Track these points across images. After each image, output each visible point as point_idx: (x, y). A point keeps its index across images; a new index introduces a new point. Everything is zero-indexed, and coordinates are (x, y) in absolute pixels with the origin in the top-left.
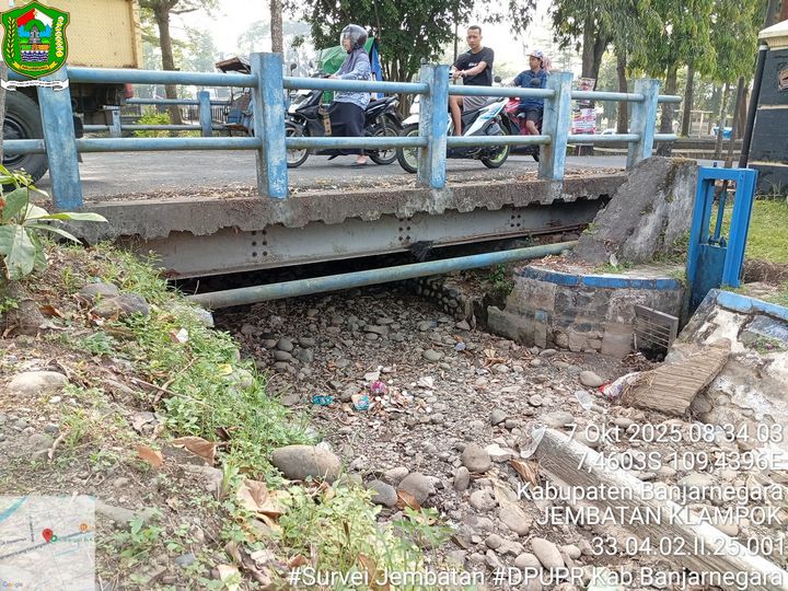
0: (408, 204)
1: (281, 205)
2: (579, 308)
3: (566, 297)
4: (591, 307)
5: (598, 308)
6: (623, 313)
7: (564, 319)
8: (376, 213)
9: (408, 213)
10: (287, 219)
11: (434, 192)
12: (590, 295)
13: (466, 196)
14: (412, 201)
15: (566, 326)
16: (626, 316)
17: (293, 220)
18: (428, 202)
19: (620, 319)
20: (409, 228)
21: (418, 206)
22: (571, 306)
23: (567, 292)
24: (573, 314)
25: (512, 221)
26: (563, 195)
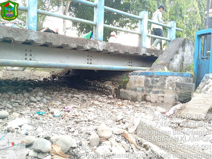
0: (88, 44)
1: (33, 33)
2: (154, 85)
3: (149, 80)
4: (158, 84)
5: (162, 84)
6: (171, 85)
7: (148, 89)
8: (75, 45)
9: (88, 48)
10: (35, 39)
11: (99, 42)
12: (158, 79)
13: (111, 46)
14: (90, 43)
15: (149, 92)
16: (173, 87)
17: (38, 40)
18: (96, 45)
19: (170, 88)
20: (91, 60)
21: (92, 45)
22: (151, 84)
23: (149, 79)
24: (152, 87)
25: (129, 64)
26: (146, 53)
